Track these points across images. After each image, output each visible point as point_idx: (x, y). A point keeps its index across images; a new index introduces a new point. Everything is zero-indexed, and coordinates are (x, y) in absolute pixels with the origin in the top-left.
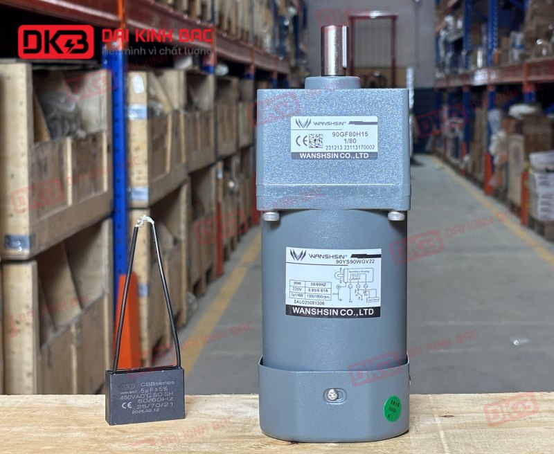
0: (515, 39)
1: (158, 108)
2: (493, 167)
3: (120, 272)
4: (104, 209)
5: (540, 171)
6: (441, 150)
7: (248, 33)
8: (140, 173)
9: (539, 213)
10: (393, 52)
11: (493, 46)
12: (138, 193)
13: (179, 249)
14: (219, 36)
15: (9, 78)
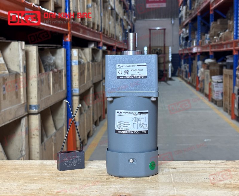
0: (207, 36)
1: (82, 61)
2: (199, 81)
3: (69, 118)
4: (64, 96)
5: (215, 82)
6: (181, 75)
7: (114, 35)
8: (76, 83)
9: (215, 97)
10: (164, 41)
11: (199, 39)
12: (75, 90)
13: (90, 110)
14: (104, 36)
15: (30, 51)
